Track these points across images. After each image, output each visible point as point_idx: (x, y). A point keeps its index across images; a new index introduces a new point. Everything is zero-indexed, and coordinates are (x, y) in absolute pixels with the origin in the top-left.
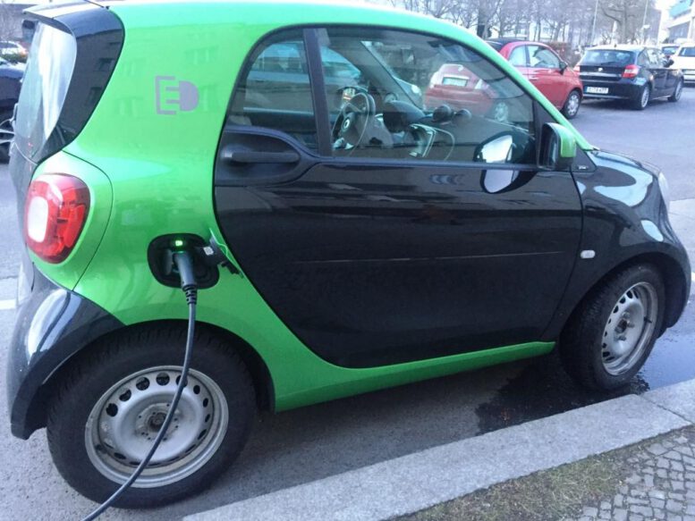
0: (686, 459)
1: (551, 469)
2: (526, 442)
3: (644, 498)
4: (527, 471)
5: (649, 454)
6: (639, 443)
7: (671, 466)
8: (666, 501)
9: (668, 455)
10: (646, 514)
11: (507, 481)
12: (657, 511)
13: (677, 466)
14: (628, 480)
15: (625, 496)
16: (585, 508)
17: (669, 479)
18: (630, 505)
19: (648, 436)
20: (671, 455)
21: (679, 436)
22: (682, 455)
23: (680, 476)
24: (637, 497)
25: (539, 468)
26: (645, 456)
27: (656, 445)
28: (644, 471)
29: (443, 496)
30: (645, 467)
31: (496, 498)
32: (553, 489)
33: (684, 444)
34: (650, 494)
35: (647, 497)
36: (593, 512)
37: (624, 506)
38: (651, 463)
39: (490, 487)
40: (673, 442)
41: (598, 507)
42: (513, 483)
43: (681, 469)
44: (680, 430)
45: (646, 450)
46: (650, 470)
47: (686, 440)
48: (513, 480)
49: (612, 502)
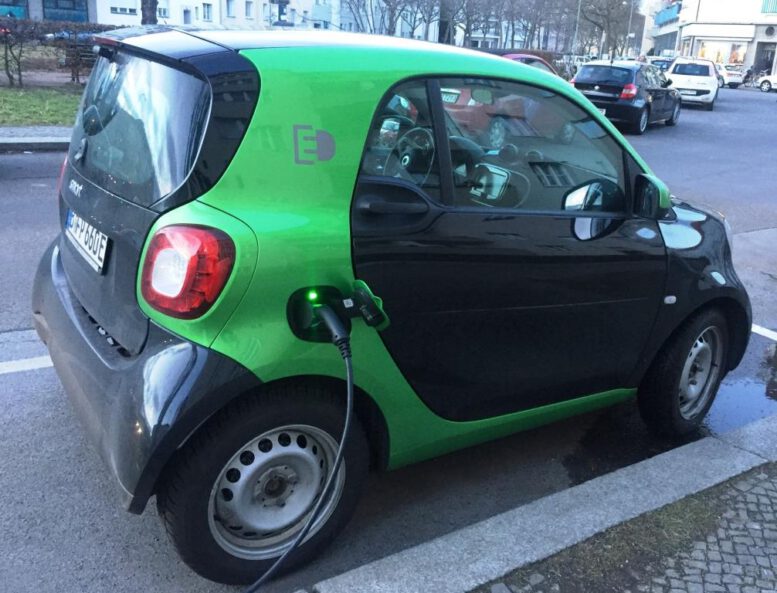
0: (770, 493)
1: (656, 510)
2: (626, 487)
3: (743, 530)
4: (636, 513)
5: (738, 490)
6: (727, 481)
7: (758, 500)
8: (762, 531)
9: (754, 491)
10: (748, 544)
11: (621, 524)
12: (758, 540)
13: (764, 500)
14: (724, 515)
15: (726, 529)
16: (694, 542)
17: (761, 512)
18: (732, 536)
19: (734, 475)
20: (757, 490)
21: (760, 473)
22: (766, 490)
23: (769, 508)
24: (737, 529)
25: (645, 510)
26: (734, 493)
27: (742, 482)
28: (737, 506)
29: (566, 541)
30: (736, 502)
31: (614, 539)
32: (663, 528)
33: (766, 480)
34: (748, 526)
35: (745, 529)
36: (702, 545)
37: (728, 538)
38: (740, 498)
39: (607, 531)
40: (756, 479)
41: (706, 541)
42: (626, 525)
43: (769, 502)
44: (759, 467)
45: (734, 488)
46: (741, 505)
47: (766, 476)
48: (626, 522)
49: (717, 536)
